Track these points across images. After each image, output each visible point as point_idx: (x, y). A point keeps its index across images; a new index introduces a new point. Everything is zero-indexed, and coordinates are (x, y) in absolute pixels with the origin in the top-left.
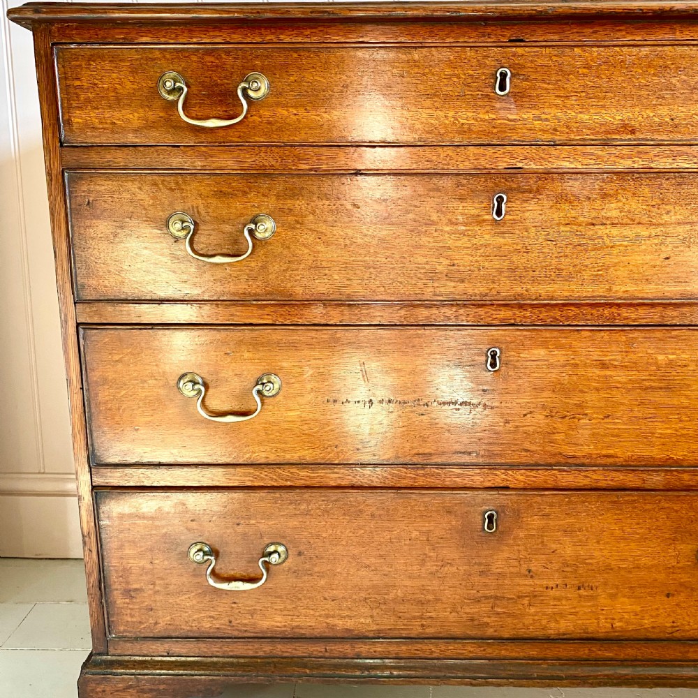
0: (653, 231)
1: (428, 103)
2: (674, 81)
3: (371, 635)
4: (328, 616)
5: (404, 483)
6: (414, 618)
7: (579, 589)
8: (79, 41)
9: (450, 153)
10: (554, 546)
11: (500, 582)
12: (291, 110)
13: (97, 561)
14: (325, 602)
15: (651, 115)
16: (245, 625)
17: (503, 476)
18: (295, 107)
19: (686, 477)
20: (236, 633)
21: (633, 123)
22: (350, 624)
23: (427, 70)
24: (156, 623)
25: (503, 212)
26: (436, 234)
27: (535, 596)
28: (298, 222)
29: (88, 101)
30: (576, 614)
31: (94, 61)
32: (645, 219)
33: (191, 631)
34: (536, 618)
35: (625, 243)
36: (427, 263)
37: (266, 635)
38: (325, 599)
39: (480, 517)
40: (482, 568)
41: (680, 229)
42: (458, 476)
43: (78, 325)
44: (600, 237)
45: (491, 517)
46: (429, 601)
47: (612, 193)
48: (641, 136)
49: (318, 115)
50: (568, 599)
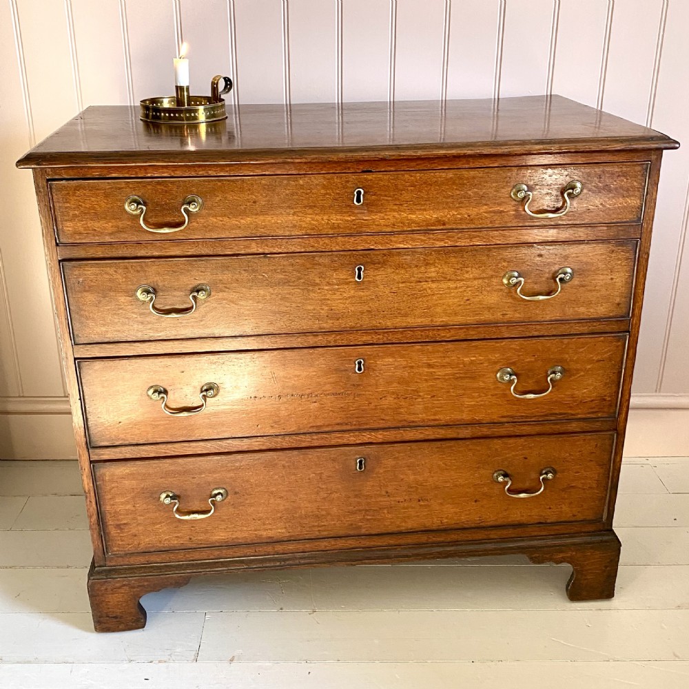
0: (459, 284)
1: (310, 211)
2: (469, 192)
3: (285, 539)
4: (256, 530)
5: (304, 445)
6: (314, 526)
7: (419, 501)
8: (66, 177)
9: (327, 242)
10: (402, 477)
11: (369, 501)
12: (218, 218)
13: (95, 508)
14: (254, 521)
15: (456, 213)
16: (201, 540)
17: (369, 436)
18: (221, 216)
19: (485, 430)
20: (194, 546)
21: (444, 219)
22: (270, 533)
23: (309, 191)
24: (139, 544)
25: (362, 277)
26: (319, 291)
27: (391, 507)
28: (226, 288)
29: (75, 216)
30: (418, 516)
31: (78, 191)
32: (453, 277)
33: (163, 547)
34: (393, 520)
35: (441, 292)
36: (314, 309)
37: (215, 545)
38: (254, 519)
39: (353, 463)
40: (357, 493)
41: (476, 282)
42: (339, 438)
43: (75, 359)
44: (425, 289)
45: (361, 462)
46: (323, 515)
47: (431, 262)
48: (450, 227)
49: (236, 221)
50: (413, 508)
